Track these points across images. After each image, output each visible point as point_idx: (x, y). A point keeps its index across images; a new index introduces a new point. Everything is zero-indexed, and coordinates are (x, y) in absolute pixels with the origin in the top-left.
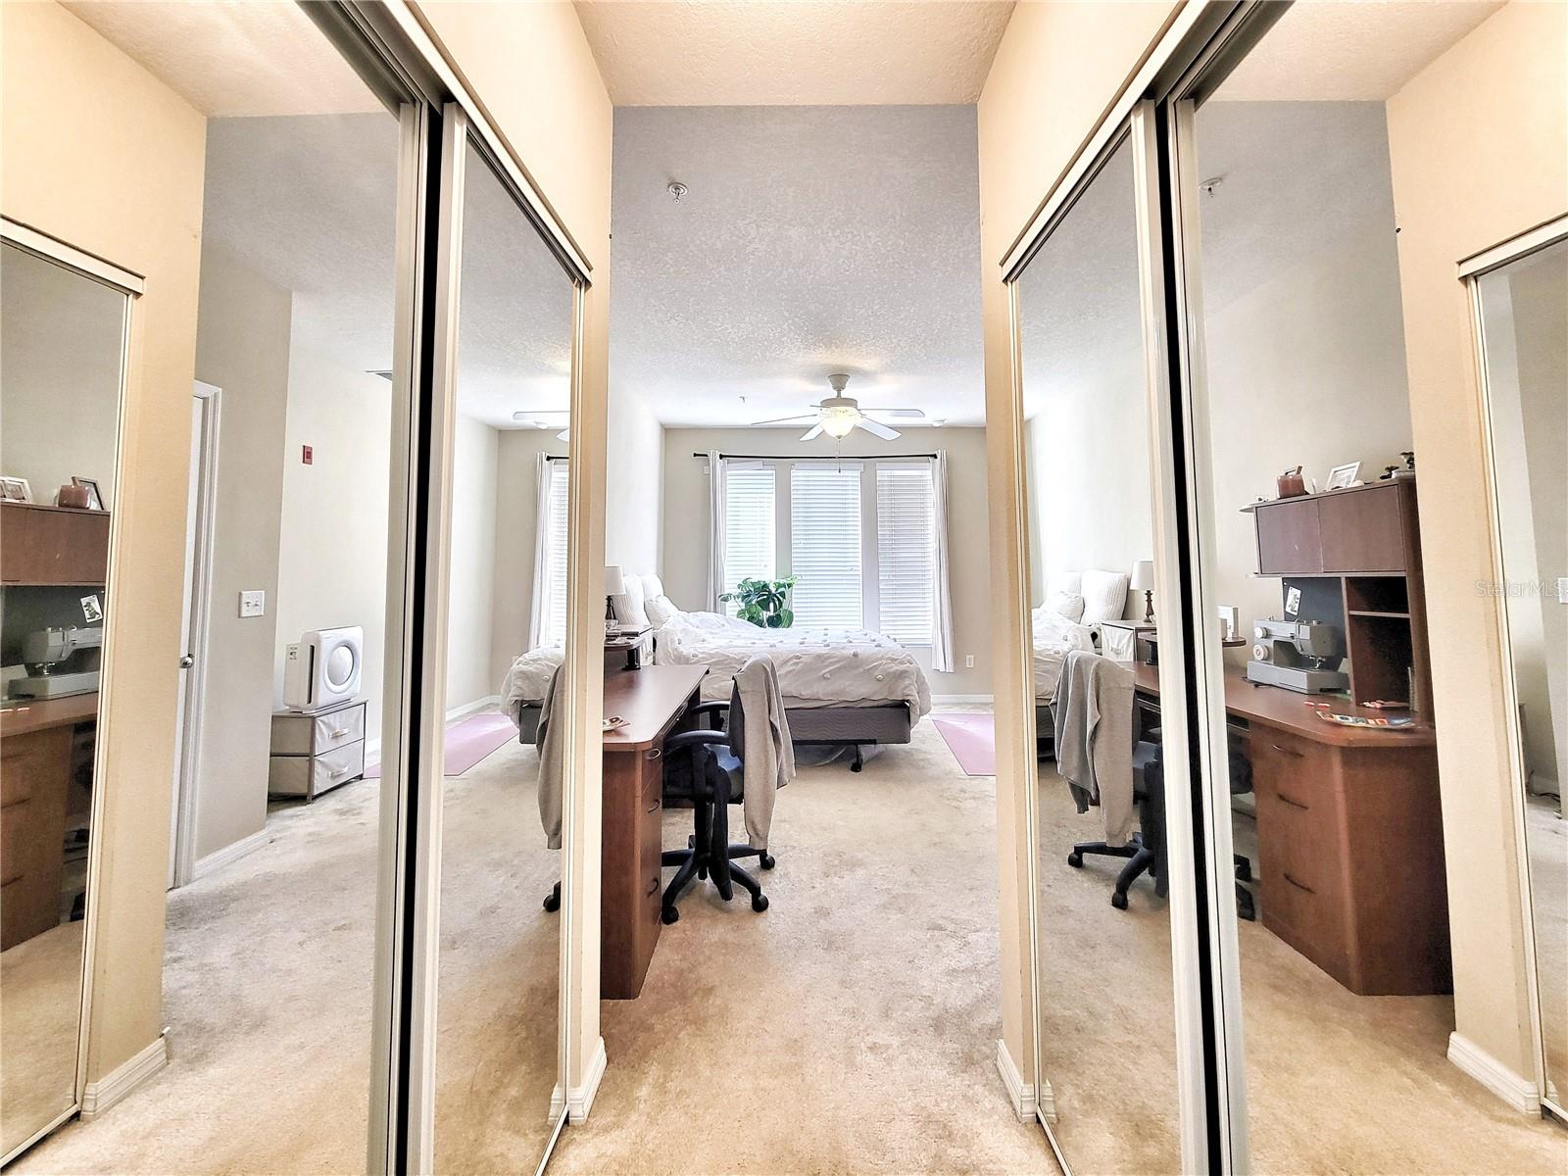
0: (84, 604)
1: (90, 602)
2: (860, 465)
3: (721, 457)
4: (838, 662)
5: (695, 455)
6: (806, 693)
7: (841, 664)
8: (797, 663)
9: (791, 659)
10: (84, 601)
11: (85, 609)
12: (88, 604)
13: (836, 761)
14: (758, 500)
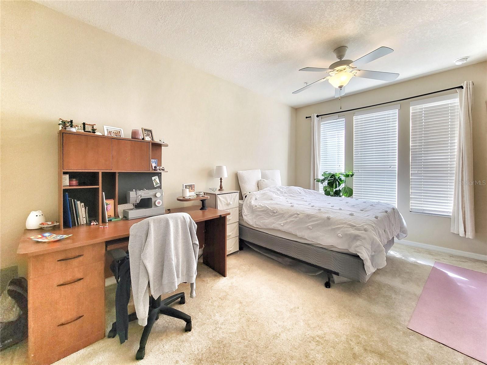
0: (153, 180)
1: (155, 179)
2: (398, 104)
3: (318, 116)
4: (317, 220)
5: (307, 118)
6: (299, 234)
7: (319, 222)
8: (296, 217)
9: (295, 214)
10: (153, 178)
11: (153, 181)
12: (155, 180)
13: (316, 276)
14: (336, 134)
